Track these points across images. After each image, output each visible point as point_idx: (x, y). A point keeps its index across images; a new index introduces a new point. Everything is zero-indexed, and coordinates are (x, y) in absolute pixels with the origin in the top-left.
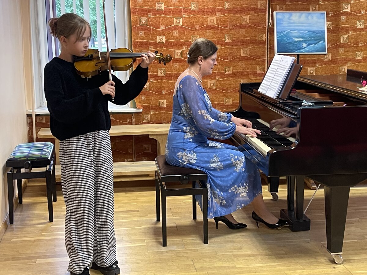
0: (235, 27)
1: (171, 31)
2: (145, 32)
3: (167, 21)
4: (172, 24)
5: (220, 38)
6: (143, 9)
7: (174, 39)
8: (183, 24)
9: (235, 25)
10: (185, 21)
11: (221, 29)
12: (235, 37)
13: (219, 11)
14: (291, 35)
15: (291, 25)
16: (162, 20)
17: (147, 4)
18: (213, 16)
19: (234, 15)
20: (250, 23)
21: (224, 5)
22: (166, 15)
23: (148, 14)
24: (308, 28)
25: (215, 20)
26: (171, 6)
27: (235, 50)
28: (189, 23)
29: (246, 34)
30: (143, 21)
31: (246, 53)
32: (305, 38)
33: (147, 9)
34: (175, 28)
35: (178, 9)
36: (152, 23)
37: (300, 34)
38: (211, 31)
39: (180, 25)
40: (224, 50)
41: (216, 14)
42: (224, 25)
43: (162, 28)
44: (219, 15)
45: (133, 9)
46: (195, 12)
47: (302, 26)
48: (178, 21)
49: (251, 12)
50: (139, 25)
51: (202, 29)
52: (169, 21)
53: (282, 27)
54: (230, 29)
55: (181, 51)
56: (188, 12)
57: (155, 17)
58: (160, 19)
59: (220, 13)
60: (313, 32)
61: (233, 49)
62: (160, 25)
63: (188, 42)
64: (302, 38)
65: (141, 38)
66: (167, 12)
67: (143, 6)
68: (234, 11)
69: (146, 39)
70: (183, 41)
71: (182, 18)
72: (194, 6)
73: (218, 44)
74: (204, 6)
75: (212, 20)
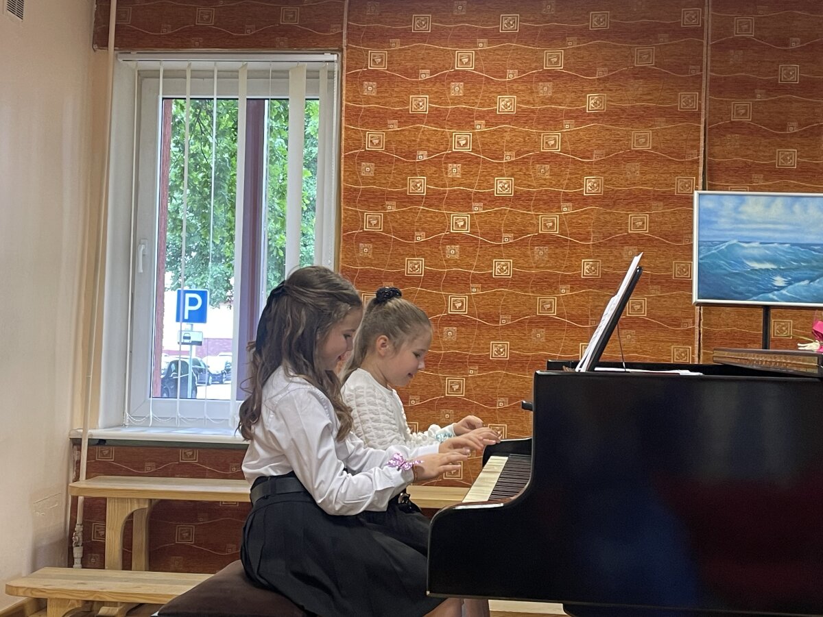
0: (610, 240)
1: (440, 247)
2: (376, 248)
3: (431, 221)
4: (444, 230)
5: (568, 268)
6: (373, 192)
7: (448, 267)
8: (474, 230)
9: (611, 234)
10: (479, 223)
11: (574, 245)
12: (609, 267)
13: (568, 201)
15: (741, 226)
16: (420, 218)
17: (385, 179)
18: (552, 212)
19: (608, 210)
20: (650, 232)
21: (581, 186)
22: (430, 206)
23: (387, 203)
24: (792, 235)
25: (557, 221)
26: (444, 186)
28: (487, 227)
30: (372, 220)
31: (640, 310)
32: (783, 263)
33: (383, 191)
34: (452, 239)
35: (461, 192)
36: (395, 225)
37: (767, 252)
38: (546, 249)
39: (466, 231)
40: (577, 298)
41: (559, 207)
42: (581, 234)
43: (420, 237)
44: (566, 209)
45: (347, 189)
46: (504, 200)
47: (775, 230)
48: (460, 222)
49: (654, 204)
50: (363, 229)
51: (522, 244)
52: (438, 222)
53: (716, 233)
54: (596, 246)
55: (465, 298)
56: (485, 199)
57: (404, 211)
58: (414, 217)
59: (571, 204)
61: (603, 296)
62: (413, 231)
63: (482, 274)
65: (364, 261)
66: (433, 199)
67: (374, 184)
68: (608, 199)
69: (375, 265)
70: (472, 271)
71: (472, 215)
72: (503, 186)
73: (564, 282)
74: (529, 186)
75: (549, 222)
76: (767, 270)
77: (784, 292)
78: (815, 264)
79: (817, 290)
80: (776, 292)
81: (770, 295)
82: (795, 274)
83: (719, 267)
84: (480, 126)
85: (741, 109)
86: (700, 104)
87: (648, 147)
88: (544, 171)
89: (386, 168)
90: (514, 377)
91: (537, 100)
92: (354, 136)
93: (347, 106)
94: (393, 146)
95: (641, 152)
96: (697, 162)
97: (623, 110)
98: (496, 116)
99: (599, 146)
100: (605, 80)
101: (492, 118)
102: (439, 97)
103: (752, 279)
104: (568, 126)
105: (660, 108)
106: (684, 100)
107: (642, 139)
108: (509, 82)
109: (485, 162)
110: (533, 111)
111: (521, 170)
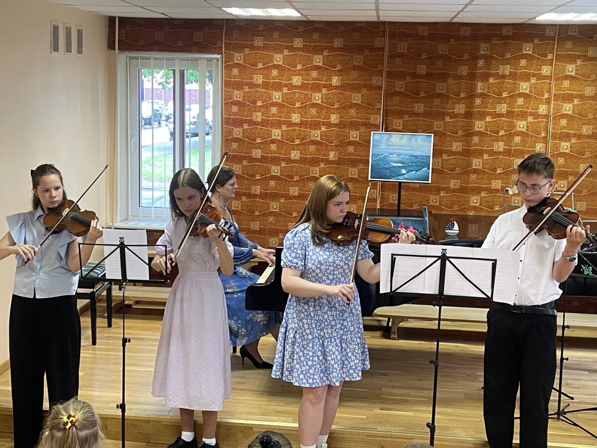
0: (342, 143)
1: (268, 145)
2: (239, 145)
3: (264, 133)
4: (269, 137)
5: (324, 155)
6: (238, 119)
7: (271, 154)
8: (283, 137)
9: (342, 141)
10: (285, 134)
11: (326, 145)
12: (341, 155)
13: (323, 125)
14: (389, 159)
15: (390, 147)
16: (259, 132)
17: (243, 113)
18: (317, 130)
19: (341, 130)
20: (360, 140)
21: (330, 119)
22: (263, 126)
23: (244, 124)
24: (410, 152)
25: (319, 134)
26: (269, 117)
27: (341, 170)
28: (289, 136)
29: (355, 152)
30: (237, 132)
31: (354, 174)
32: (406, 164)
33: (242, 119)
34: (273, 141)
35: (277, 120)
36: (248, 134)
37: (400, 159)
38: (314, 146)
39: (279, 138)
40: (327, 169)
41: (320, 128)
42: (329, 140)
43: (259, 140)
44: (323, 129)
45: (226, 118)
46: (296, 124)
47: (403, 149)
48: (276, 134)
49: (361, 127)
50: (233, 136)
51: (304, 144)
52: (267, 134)
53: (379, 150)
54: (336, 146)
55: (279, 168)
56: (288, 124)
57: (251, 128)
58: (256, 131)
59: (325, 127)
60: (416, 157)
61: (339, 168)
62: (256, 138)
63: (287, 158)
64: (402, 163)
65: (234, 150)
66: (264, 123)
67: (238, 116)
68: (341, 125)
69: (240, 153)
70: (282, 156)
71: (282, 131)
72: (296, 118)
73: (322, 161)
74: (307, 118)
75: (316, 134)
76: (399, 167)
77: (405, 176)
78: (418, 164)
79: (418, 175)
80: (402, 176)
81: (400, 177)
82: (410, 168)
83: (380, 165)
84: (285, 90)
85: (400, 85)
86: (382, 83)
87: (359, 102)
88: (313, 111)
89: (244, 109)
90: (300, 203)
91: (311, 79)
92: (228, 94)
93: (225, 80)
94: (246, 98)
95: (356, 104)
96: (380, 109)
97: (349, 84)
98: (293, 86)
99: (338, 101)
100: (340, 71)
101: (291, 87)
102: (266, 76)
103: (393, 170)
104: (324, 91)
105: (365, 84)
106: (375, 81)
107: (357, 98)
108: (298, 70)
109: (287, 107)
110: (309, 84)
111: (303, 111)
